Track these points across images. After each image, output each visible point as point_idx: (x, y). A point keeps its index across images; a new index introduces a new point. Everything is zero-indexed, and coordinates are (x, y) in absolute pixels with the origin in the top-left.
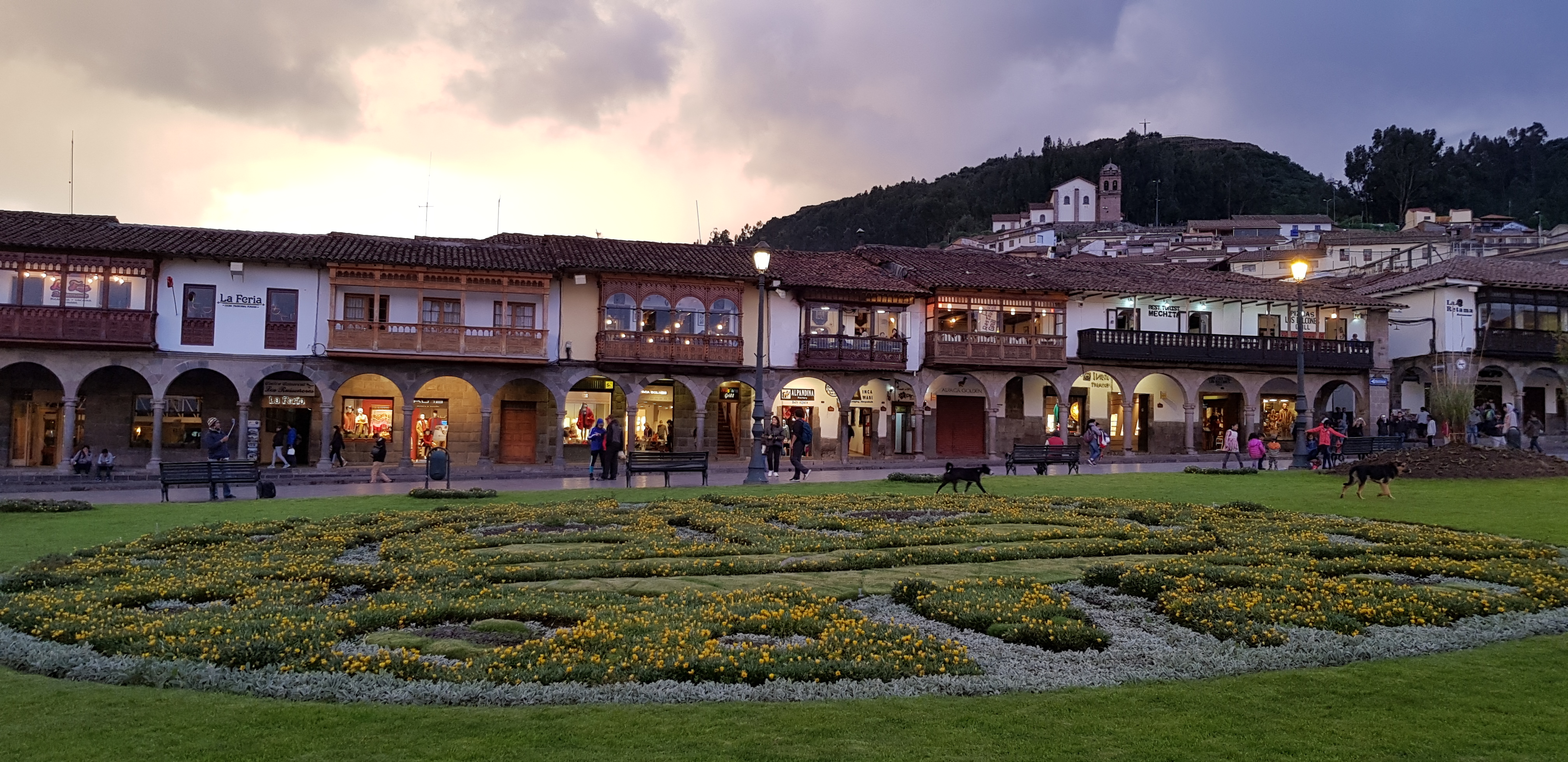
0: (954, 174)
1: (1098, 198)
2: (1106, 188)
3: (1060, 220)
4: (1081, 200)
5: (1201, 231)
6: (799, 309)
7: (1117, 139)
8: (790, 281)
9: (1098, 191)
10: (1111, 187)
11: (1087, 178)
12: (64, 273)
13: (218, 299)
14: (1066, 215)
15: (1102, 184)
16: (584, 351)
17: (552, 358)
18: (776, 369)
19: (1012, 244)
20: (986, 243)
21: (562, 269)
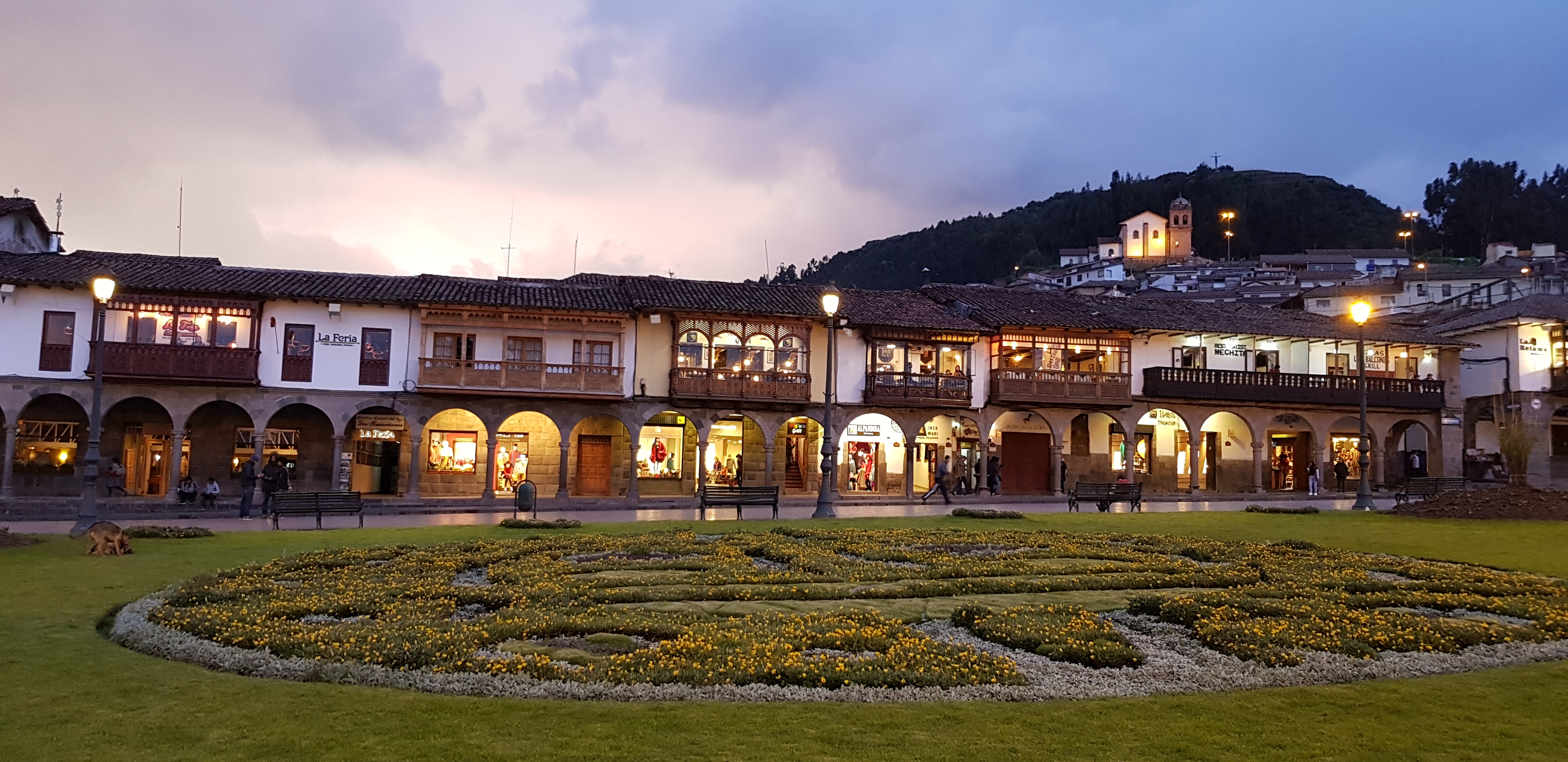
0: (1021, 208)
1: (1168, 232)
2: (1176, 222)
3: (1129, 255)
4: (1151, 235)
5: (1274, 266)
6: (865, 347)
7: (1188, 173)
8: (857, 320)
9: (1167, 225)
10: (1181, 221)
11: (1157, 212)
12: (176, 313)
13: (316, 338)
14: (1134, 250)
15: (1171, 219)
16: (657, 388)
17: (628, 393)
18: (843, 406)
19: (1080, 279)
20: (1054, 278)
21: (638, 310)
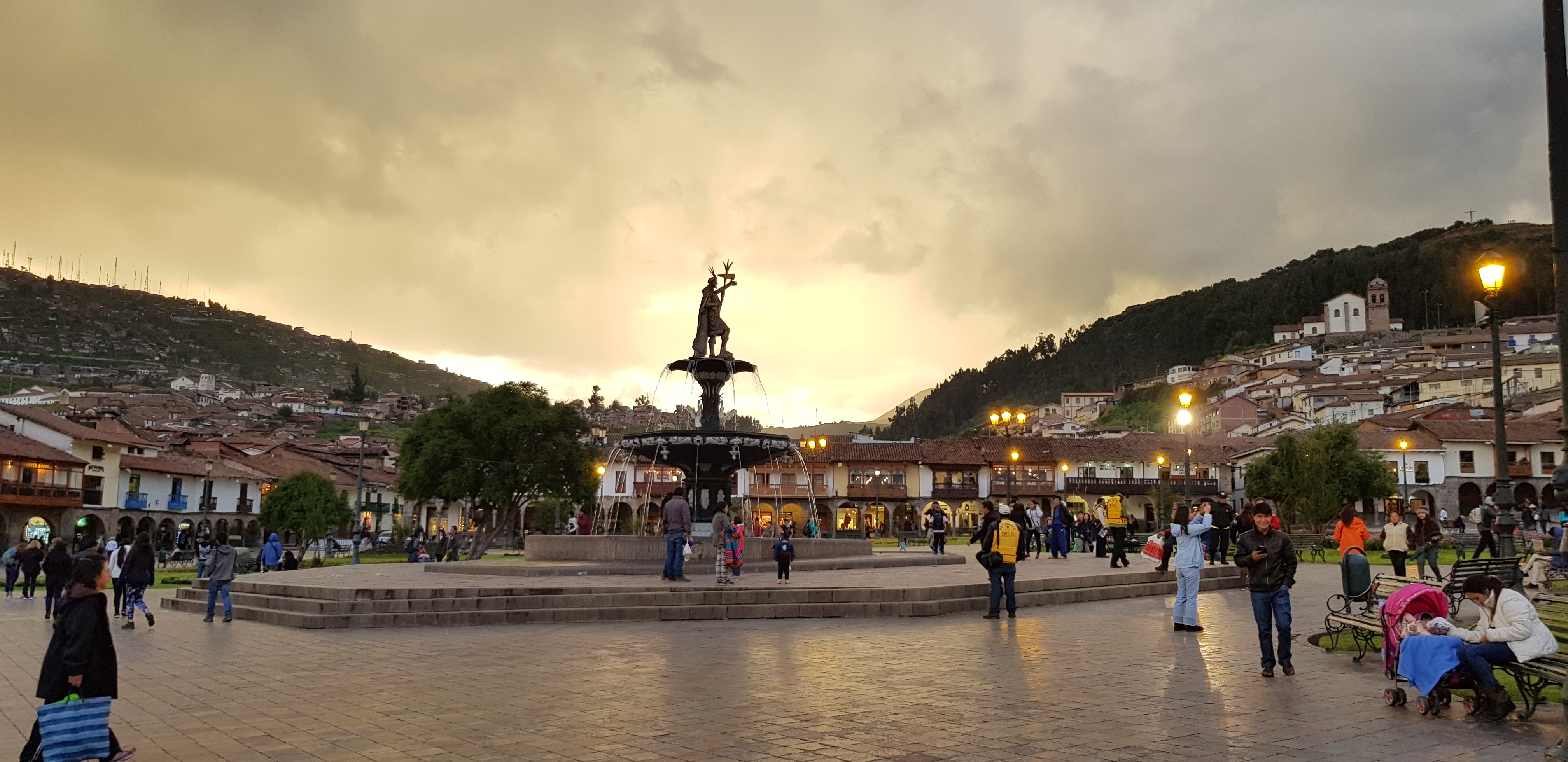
1: (1367, 310)
2: (1374, 301)
3: (1332, 331)
4: (1351, 313)
5: (1433, 346)
9: (1366, 304)
10: (1378, 299)
11: (1355, 292)
14: (1337, 326)
15: (1370, 298)
16: (843, 492)
17: (831, 495)
18: (923, 498)
19: (1273, 360)
20: (1252, 358)
21: (833, 461)
